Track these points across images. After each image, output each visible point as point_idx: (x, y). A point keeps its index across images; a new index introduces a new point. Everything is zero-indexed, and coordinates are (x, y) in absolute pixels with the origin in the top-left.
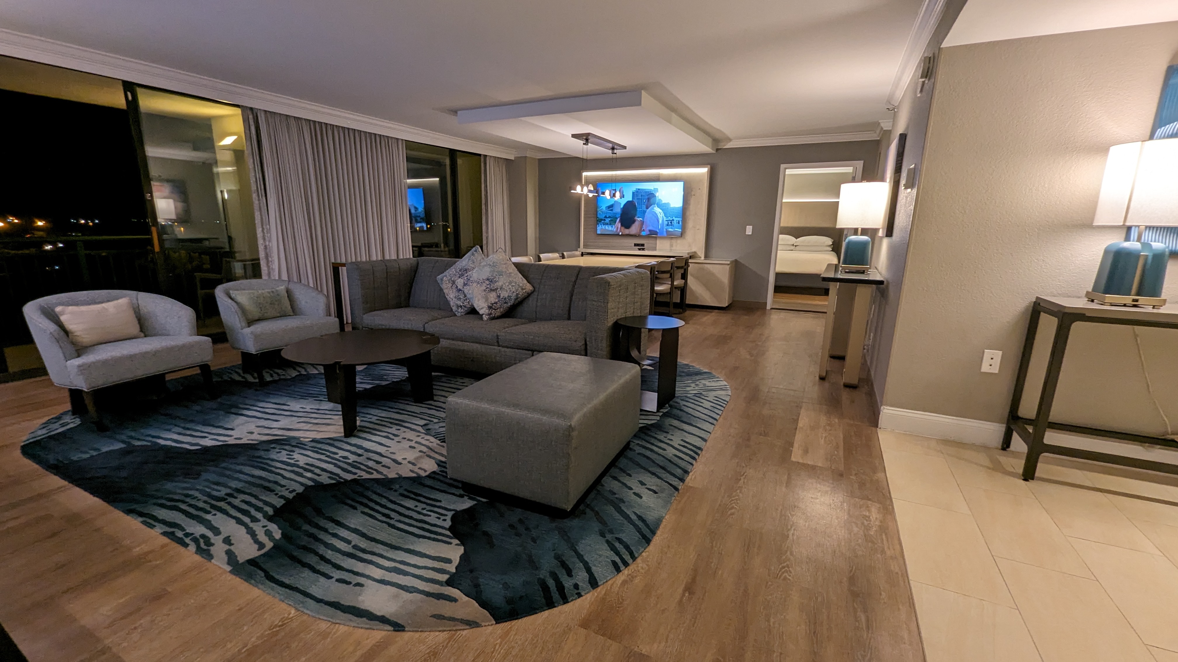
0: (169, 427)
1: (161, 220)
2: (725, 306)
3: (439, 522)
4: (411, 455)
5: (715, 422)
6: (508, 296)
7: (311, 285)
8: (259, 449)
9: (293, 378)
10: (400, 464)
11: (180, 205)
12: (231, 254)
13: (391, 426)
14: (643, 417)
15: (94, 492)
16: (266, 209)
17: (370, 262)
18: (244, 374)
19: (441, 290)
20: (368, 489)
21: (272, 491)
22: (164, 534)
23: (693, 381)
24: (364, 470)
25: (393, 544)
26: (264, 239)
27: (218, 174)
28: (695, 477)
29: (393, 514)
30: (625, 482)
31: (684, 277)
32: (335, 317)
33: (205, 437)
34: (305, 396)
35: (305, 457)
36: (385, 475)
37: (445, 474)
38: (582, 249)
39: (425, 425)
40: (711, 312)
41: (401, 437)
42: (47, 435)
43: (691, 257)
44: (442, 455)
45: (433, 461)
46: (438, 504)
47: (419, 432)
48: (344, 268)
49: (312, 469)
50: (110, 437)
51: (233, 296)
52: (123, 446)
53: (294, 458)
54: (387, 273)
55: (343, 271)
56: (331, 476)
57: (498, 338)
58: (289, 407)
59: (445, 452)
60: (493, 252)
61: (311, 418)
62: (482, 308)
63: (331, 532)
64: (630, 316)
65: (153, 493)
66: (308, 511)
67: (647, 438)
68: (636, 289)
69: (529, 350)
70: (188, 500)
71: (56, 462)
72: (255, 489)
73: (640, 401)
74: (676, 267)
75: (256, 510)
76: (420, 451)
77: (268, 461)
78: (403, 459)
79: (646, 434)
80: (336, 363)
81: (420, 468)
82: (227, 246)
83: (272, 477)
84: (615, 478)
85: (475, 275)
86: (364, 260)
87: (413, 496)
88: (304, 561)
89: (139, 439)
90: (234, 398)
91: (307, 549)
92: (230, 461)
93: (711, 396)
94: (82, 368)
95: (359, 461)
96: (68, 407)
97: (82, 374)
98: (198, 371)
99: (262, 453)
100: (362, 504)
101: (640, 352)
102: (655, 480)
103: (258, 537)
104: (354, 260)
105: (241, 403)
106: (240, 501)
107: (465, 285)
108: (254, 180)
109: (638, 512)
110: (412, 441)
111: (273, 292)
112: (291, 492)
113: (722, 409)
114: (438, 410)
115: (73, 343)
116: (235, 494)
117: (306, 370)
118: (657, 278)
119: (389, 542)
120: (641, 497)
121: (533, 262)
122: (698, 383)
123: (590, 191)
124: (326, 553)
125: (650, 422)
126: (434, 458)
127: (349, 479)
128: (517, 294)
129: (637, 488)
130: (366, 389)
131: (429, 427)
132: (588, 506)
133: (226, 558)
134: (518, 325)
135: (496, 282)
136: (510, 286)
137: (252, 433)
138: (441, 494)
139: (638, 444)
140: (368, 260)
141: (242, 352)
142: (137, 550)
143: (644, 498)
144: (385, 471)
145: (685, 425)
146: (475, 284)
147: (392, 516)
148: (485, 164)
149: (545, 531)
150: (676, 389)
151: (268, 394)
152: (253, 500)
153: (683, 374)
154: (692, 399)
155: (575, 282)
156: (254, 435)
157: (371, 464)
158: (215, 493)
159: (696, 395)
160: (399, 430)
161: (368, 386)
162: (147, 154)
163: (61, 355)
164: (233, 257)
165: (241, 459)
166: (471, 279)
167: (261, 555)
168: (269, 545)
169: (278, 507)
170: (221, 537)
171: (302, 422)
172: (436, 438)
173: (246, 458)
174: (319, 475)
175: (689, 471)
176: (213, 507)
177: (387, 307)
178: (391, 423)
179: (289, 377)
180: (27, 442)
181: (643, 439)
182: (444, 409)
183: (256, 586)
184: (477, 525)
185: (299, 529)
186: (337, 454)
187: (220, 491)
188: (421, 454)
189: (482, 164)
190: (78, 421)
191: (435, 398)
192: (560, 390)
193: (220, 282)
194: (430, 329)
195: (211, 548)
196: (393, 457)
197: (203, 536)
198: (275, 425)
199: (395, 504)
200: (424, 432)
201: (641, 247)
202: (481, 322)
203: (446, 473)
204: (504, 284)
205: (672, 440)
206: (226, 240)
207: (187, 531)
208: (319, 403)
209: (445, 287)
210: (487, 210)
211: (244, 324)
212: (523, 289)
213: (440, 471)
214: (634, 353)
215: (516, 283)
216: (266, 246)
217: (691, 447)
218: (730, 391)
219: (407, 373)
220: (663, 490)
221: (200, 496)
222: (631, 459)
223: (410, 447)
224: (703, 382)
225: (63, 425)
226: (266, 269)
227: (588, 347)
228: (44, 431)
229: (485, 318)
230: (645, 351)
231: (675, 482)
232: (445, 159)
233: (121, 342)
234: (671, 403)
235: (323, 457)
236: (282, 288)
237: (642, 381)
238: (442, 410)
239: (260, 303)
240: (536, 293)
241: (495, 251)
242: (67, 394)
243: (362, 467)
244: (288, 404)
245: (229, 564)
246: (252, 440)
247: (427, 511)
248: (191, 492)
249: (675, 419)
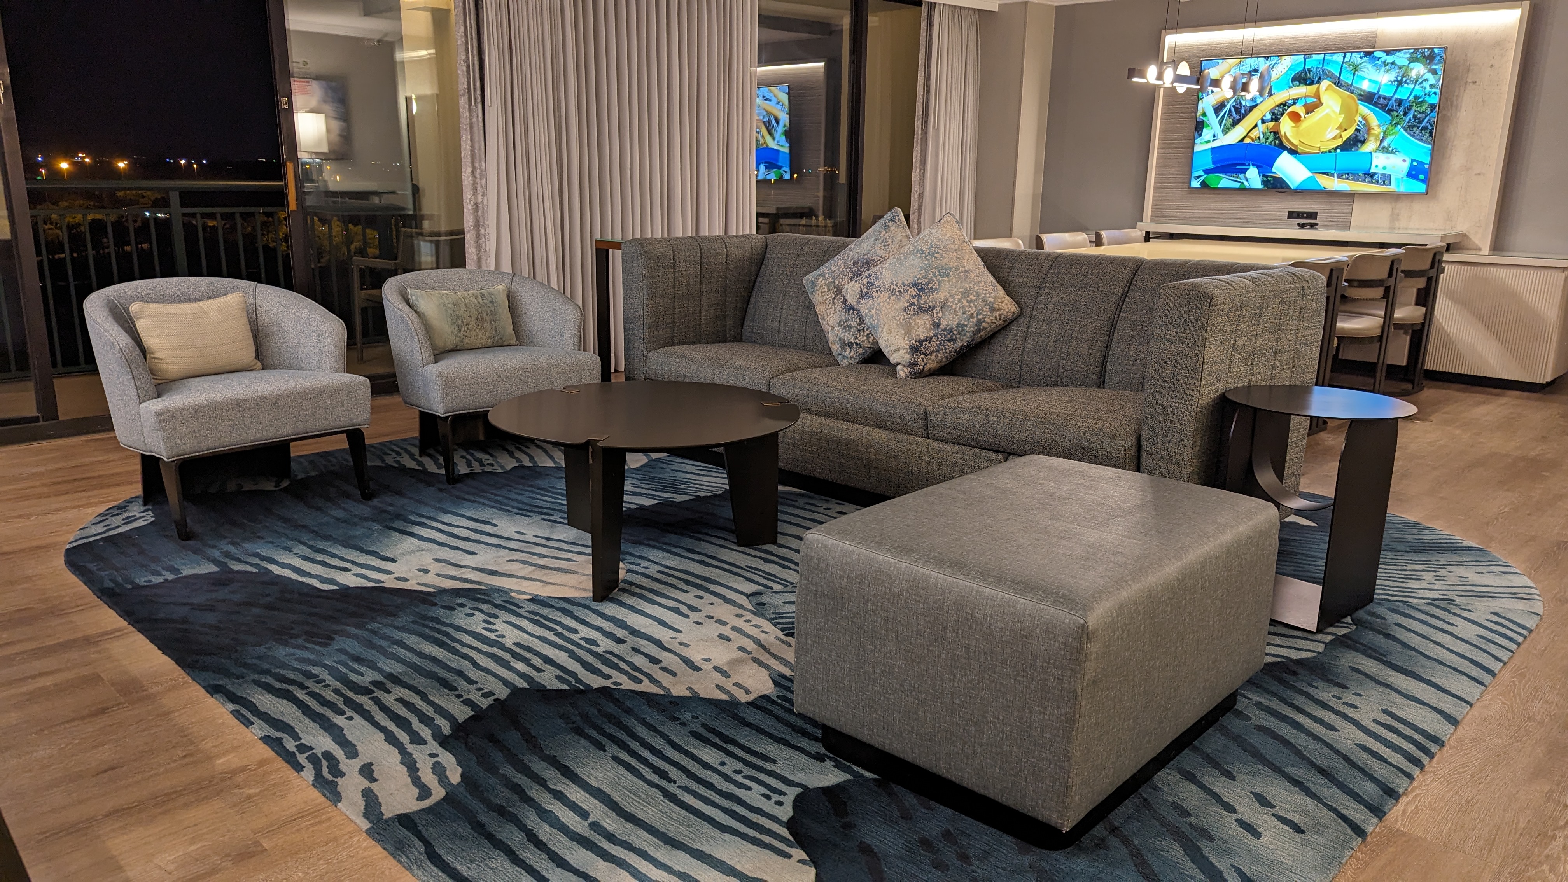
0: (290, 543)
1: (303, 156)
2: (1541, 380)
3: (768, 806)
4: (722, 655)
5: (1487, 678)
6: (958, 325)
7: (554, 284)
8: (436, 604)
9: (507, 472)
10: (697, 669)
11: (336, 125)
12: (415, 219)
13: (685, 587)
14: (1278, 640)
15: (165, 646)
16: (482, 128)
17: (671, 242)
18: (421, 456)
19: (811, 306)
20: (629, 711)
21: (452, 688)
22: (266, 739)
23: (1430, 566)
24: (626, 673)
25: (671, 835)
26: (475, 190)
27: (403, 63)
28: (1417, 810)
29: (674, 773)
30: (1216, 790)
31: (1426, 298)
32: (594, 353)
33: (346, 570)
34: (526, 510)
35: (516, 631)
36: (665, 688)
37: (787, 704)
38: (1147, 224)
39: (754, 594)
40: (1497, 395)
41: (703, 613)
42: (103, 536)
43: (1449, 248)
44: (786, 663)
45: (764, 674)
46: (768, 766)
47: (741, 607)
48: (619, 253)
49: (528, 655)
50: (196, 552)
51: (412, 299)
52: (214, 569)
53: (497, 631)
54: (701, 264)
55: (616, 258)
56: (562, 674)
57: (927, 419)
58: (495, 528)
59: (791, 657)
60: (933, 222)
61: (534, 554)
62: (895, 351)
63: (552, 787)
64: (1259, 383)
65: (255, 661)
66: (513, 738)
67: (1289, 694)
68: (1284, 319)
69: (997, 451)
70: (309, 683)
71: (111, 585)
72: (423, 680)
73: (1275, 595)
74: (1402, 271)
75: (421, 721)
76: (741, 649)
77: (450, 631)
78: (706, 660)
79: (1281, 681)
80: (588, 442)
81: (737, 685)
82: (410, 205)
83: (455, 662)
84: (1191, 778)
85: (886, 274)
86: (659, 235)
87: (717, 741)
88: (498, 836)
89: (239, 560)
90: (400, 501)
91: (502, 812)
92: (385, 621)
93: (1482, 610)
94: (162, 418)
95: (616, 651)
96: (137, 489)
97: (163, 429)
98: (341, 443)
99: (441, 613)
100: (612, 738)
101: (1280, 475)
102: (1298, 798)
103: (419, 774)
104: (638, 235)
105: (413, 513)
106: (396, 700)
107: (863, 295)
108: (465, 69)
109: (1245, 870)
110: (725, 624)
111: (483, 295)
112: (486, 695)
113: (1513, 647)
114: (784, 567)
115: (153, 372)
116: (389, 685)
117: (532, 458)
118: (1344, 297)
119: (662, 830)
120: (1257, 835)
121: (1023, 248)
122: (1443, 572)
123: (1180, 79)
124: (541, 828)
125: (1295, 655)
126: (767, 667)
127: (595, 686)
128: (980, 322)
129: (1250, 811)
130: (642, 508)
131: (763, 599)
132: (1114, 830)
133: (362, 803)
134: (973, 392)
135: (932, 290)
136: (965, 302)
137: (426, 571)
138: (775, 745)
139: (1259, 705)
140: (666, 236)
141: (421, 412)
142: (221, 763)
143: (1264, 839)
144: (666, 680)
145: (1394, 673)
146: (884, 296)
147: (673, 777)
148: (930, 25)
149: (1004, 869)
150: (1378, 582)
151: (461, 499)
152: (416, 700)
153: (1401, 547)
154: (1423, 612)
155: (1125, 295)
156: (429, 575)
157: (639, 661)
158: (353, 677)
159: (1436, 603)
160: (702, 598)
161: (648, 502)
162: (287, 27)
163: (133, 392)
164: (419, 226)
165: (404, 620)
166: (877, 283)
167: (423, 810)
168: (438, 793)
169: (460, 721)
170: (357, 764)
171: (517, 561)
172: (775, 625)
173: (411, 618)
174: (539, 670)
175: (1401, 791)
176: (348, 702)
177: (696, 339)
178: (687, 582)
179: (500, 471)
180: (75, 544)
181: (1274, 694)
182: (797, 564)
183: (409, 869)
184: (848, 826)
185: (493, 770)
186: (576, 631)
187: (362, 675)
188: (741, 653)
189: (923, 25)
190: (150, 518)
191: (781, 540)
192: (1064, 542)
193: (394, 273)
194: (780, 388)
195: (339, 780)
196: (685, 652)
197: (328, 755)
198: (468, 560)
199: (679, 751)
200: (750, 607)
201: (1308, 219)
202: (891, 381)
203: (790, 701)
204: (952, 296)
205: (1356, 707)
206: (409, 192)
207: (303, 741)
208: (552, 527)
209: (821, 299)
210: (925, 133)
211: (428, 355)
212: (993, 310)
213: (778, 697)
214: (1266, 478)
215: (978, 295)
216: (476, 204)
217: (1409, 732)
218: (1540, 604)
219: (726, 481)
220: (1319, 828)
221: (329, 680)
222: (1238, 739)
223: (721, 636)
224: (1461, 571)
225: (128, 521)
226: (474, 250)
227: (1144, 454)
228: (100, 529)
229: (902, 372)
230: (1298, 477)
231: (1357, 812)
232: (842, 18)
233: (223, 376)
234: (1361, 614)
235: (550, 635)
236: (500, 288)
237: (1280, 553)
238: (792, 566)
239: (458, 317)
240: (1024, 321)
241: (937, 220)
242: (137, 466)
243: (622, 665)
244: (494, 522)
245: (366, 815)
246: (425, 585)
247: (744, 777)
248: (315, 670)
249: (1370, 657)
